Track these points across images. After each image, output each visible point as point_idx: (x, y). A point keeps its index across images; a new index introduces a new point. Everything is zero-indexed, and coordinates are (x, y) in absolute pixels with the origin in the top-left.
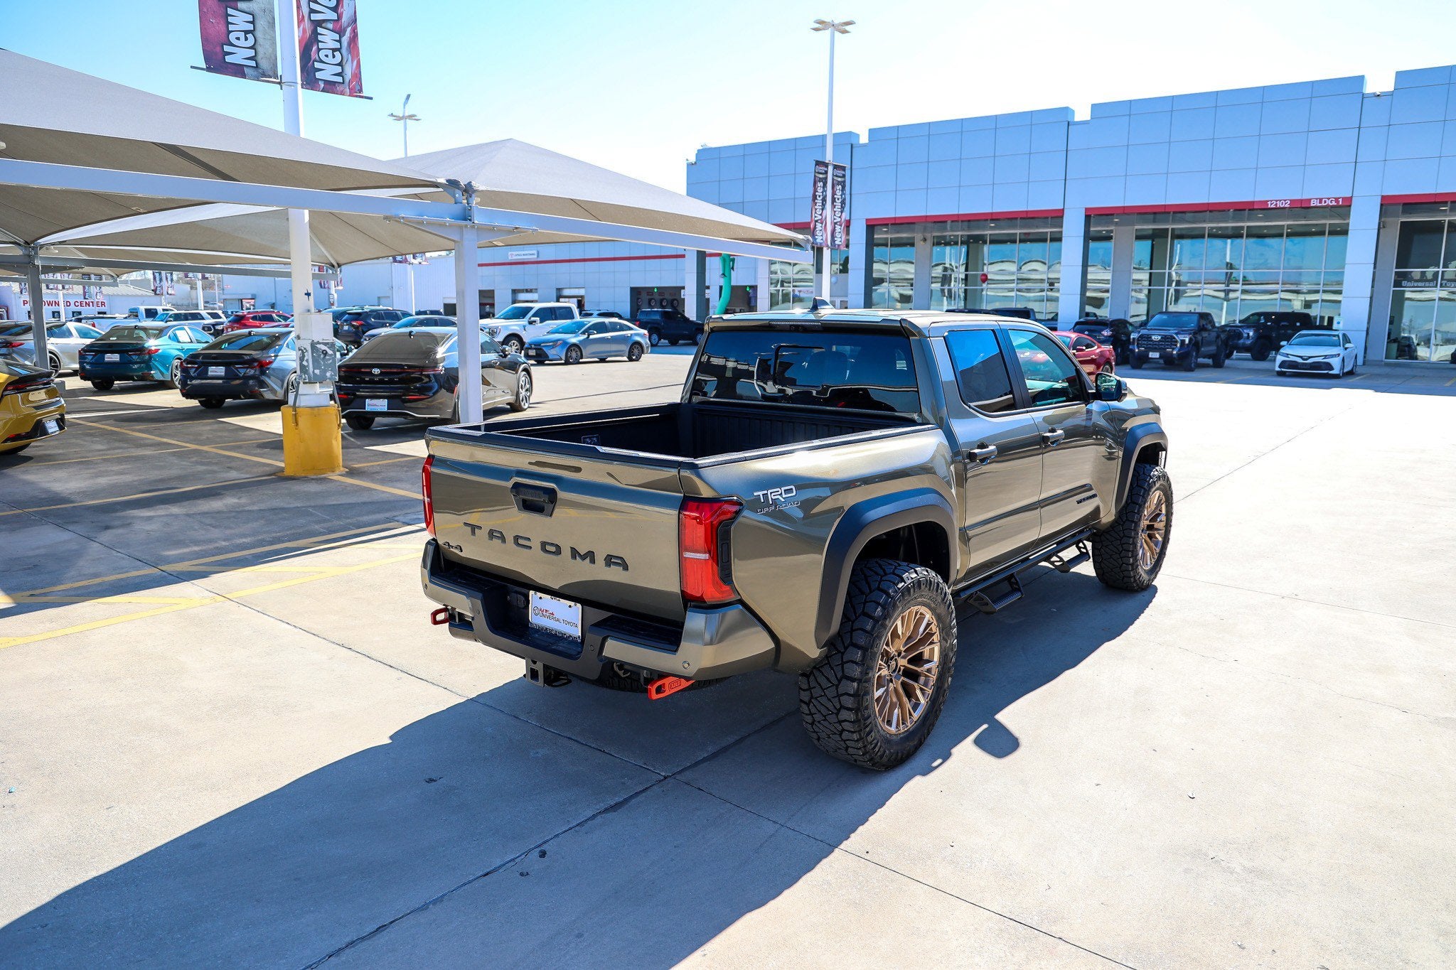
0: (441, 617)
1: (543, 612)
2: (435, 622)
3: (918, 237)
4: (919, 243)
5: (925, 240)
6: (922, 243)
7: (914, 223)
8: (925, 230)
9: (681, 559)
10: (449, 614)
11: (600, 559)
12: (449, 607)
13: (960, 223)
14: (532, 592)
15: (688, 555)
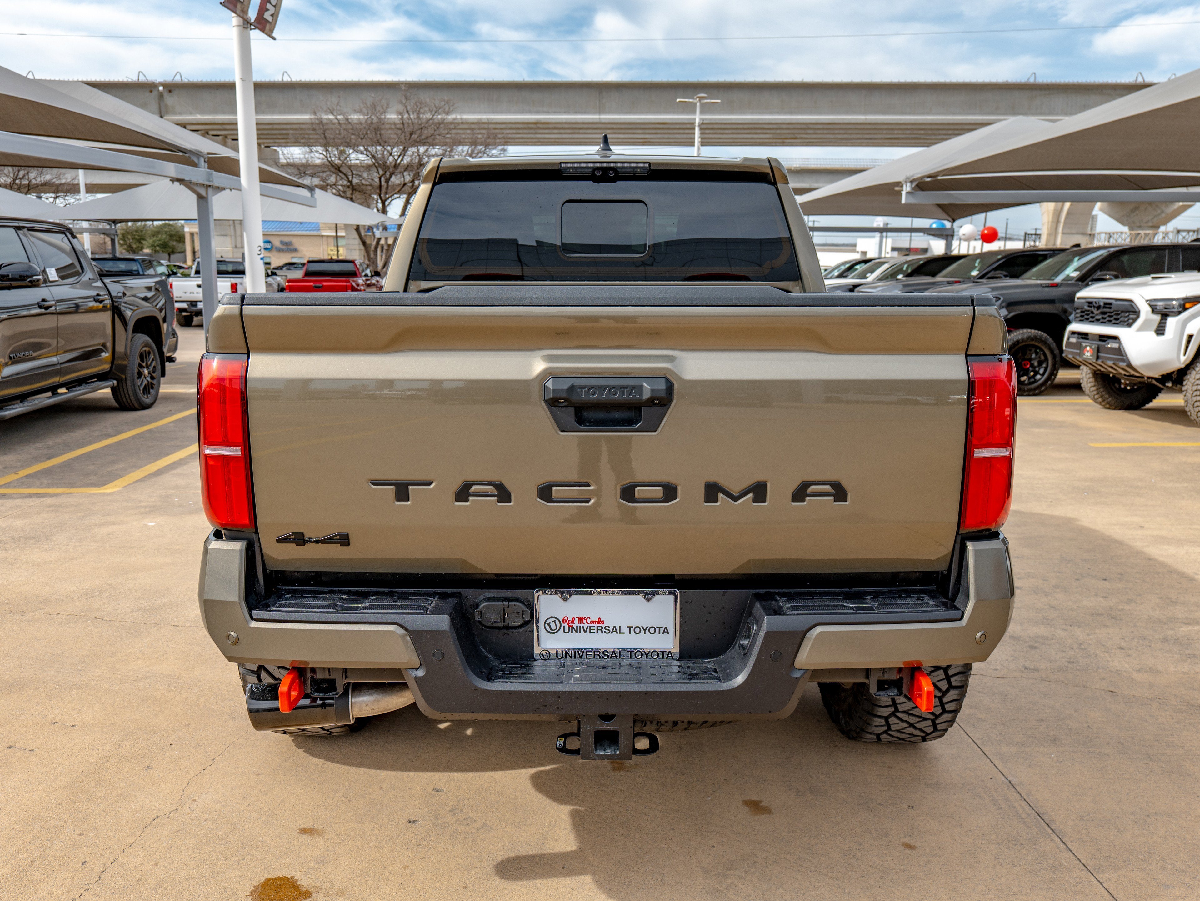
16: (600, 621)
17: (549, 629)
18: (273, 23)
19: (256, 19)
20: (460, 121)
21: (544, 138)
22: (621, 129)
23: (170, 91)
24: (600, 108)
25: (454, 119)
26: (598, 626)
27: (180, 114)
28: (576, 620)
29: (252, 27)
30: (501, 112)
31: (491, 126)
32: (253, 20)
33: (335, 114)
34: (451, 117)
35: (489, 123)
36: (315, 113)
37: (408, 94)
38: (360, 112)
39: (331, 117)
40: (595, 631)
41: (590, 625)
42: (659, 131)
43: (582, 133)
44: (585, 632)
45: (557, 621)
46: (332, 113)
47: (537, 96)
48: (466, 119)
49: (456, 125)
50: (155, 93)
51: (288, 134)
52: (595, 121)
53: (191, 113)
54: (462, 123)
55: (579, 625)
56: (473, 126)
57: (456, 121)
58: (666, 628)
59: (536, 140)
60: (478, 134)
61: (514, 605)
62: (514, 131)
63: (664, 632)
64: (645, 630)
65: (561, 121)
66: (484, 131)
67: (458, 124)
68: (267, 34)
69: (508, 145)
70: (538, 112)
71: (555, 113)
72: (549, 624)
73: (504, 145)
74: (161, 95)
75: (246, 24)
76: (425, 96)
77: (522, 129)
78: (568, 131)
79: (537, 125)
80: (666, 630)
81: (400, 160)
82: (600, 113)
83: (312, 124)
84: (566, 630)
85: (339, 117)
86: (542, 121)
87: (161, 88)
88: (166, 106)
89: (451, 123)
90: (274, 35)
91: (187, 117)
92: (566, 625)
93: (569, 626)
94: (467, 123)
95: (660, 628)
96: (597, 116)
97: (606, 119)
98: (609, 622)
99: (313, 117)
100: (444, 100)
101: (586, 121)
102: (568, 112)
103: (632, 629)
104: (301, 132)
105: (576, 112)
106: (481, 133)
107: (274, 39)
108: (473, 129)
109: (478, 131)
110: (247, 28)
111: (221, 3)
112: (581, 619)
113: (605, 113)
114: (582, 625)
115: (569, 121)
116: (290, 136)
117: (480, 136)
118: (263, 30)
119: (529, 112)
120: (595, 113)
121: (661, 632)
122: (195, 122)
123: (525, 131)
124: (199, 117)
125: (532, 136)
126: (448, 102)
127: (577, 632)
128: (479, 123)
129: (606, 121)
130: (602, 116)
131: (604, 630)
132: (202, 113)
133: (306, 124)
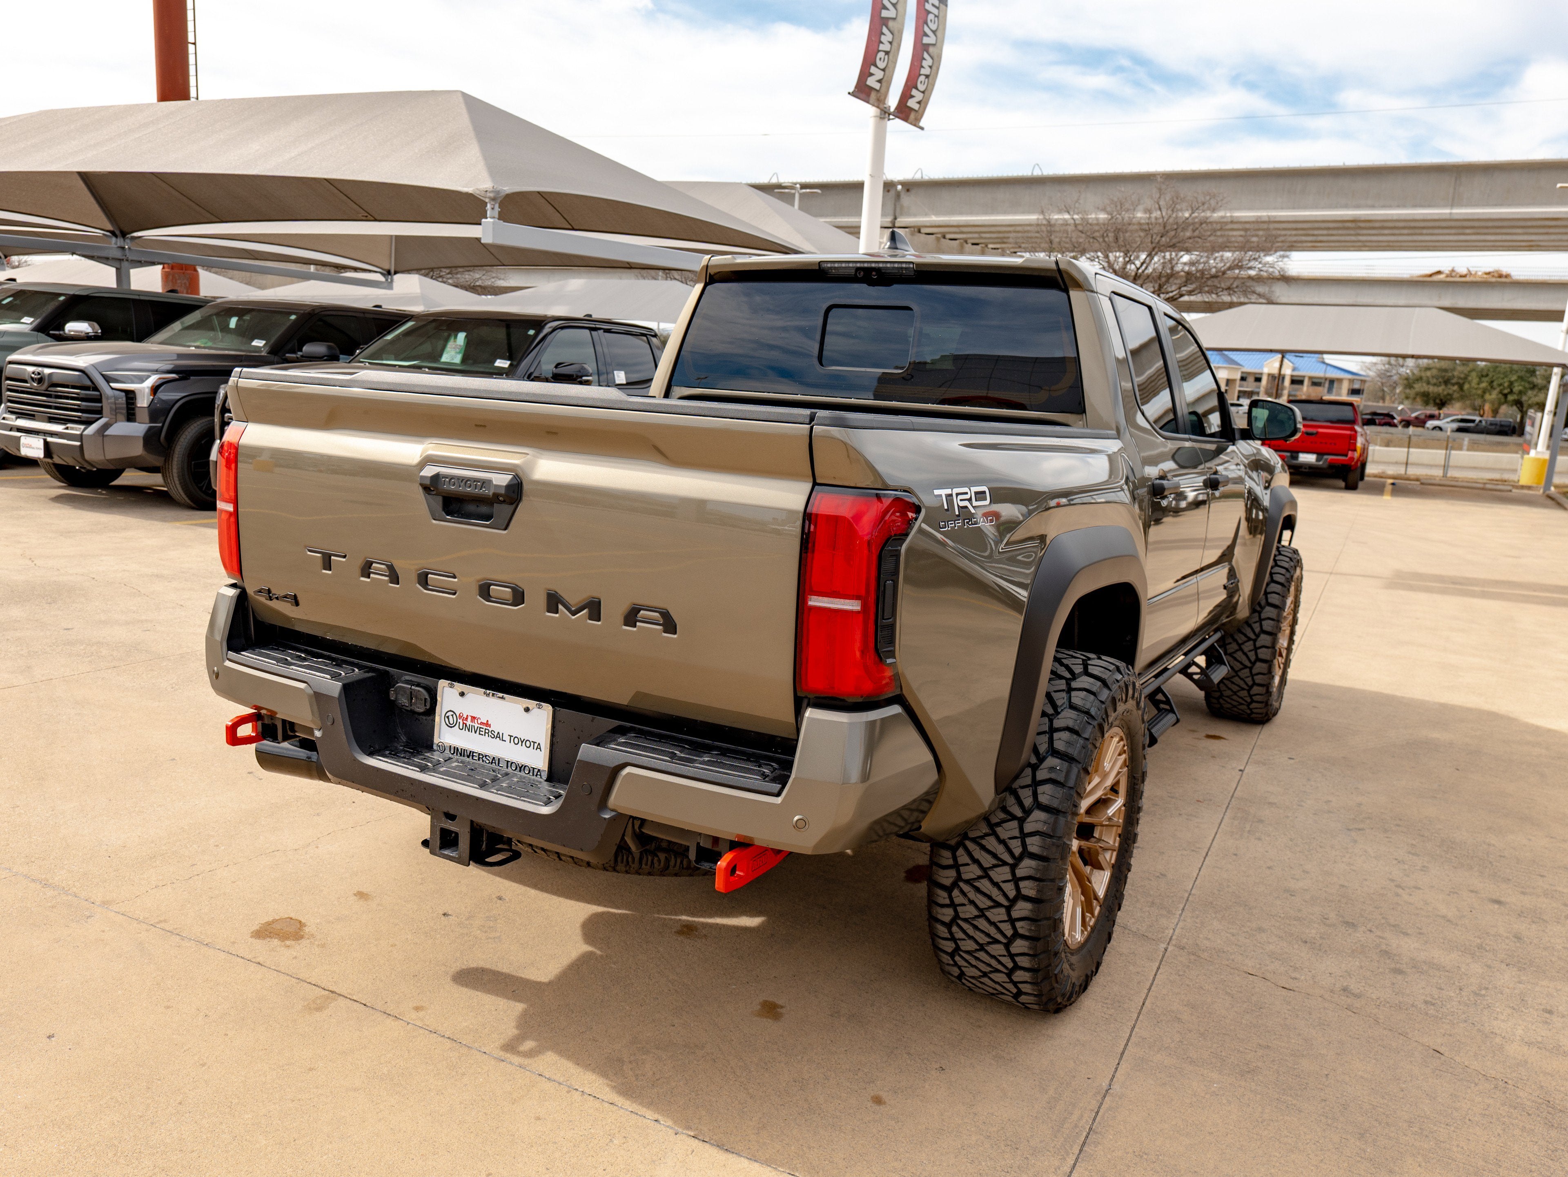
0: (246, 730)
1: (467, 723)
2: (233, 739)
9: (801, 608)
10: (263, 725)
11: (613, 611)
12: (263, 712)
14: (443, 683)
15: (815, 601)
16: (487, 724)
17: (448, 723)
18: (920, 112)
19: (896, 109)
20: (1229, 220)
21: (1370, 241)
22: (1487, 228)
23: (908, 190)
24: (1453, 199)
25: (1223, 217)
26: (484, 729)
27: (915, 215)
28: (469, 718)
29: (891, 117)
30: (1305, 208)
31: (1272, 226)
32: (892, 110)
33: (1072, 213)
34: (1217, 215)
35: (1269, 222)
36: (1042, 212)
37: (1164, 187)
38: (1104, 210)
39: (1067, 216)
40: (483, 733)
41: (480, 726)
42: (1551, 230)
43: (1427, 234)
44: (475, 732)
45: (454, 716)
46: (1069, 212)
47: (1360, 184)
48: (1237, 217)
49: (1223, 225)
50: (892, 192)
51: (1008, 238)
52: (1444, 217)
53: (926, 215)
54: (1232, 222)
55: (471, 724)
56: (1247, 226)
57: (1225, 220)
58: (539, 744)
59: (1359, 244)
60: (1253, 236)
61: (419, 691)
62: (1325, 232)
63: (537, 748)
64: (522, 742)
65: (1390, 218)
66: (1261, 233)
67: (1226, 223)
68: (911, 124)
69: (1290, 250)
70: (1358, 207)
71: (1384, 207)
72: (448, 717)
73: (1285, 250)
74: (898, 195)
75: (885, 114)
76: (1187, 191)
77: (1334, 229)
78: (1406, 231)
79: (1356, 224)
80: (539, 747)
81: (1143, 268)
82: (1452, 206)
83: (1038, 225)
84: (461, 728)
85: (1076, 217)
86: (1363, 219)
87: (899, 187)
88: (902, 207)
89: (1217, 223)
90: (921, 124)
91: (921, 219)
92: (461, 721)
93: (463, 723)
94: (1241, 222)
95: (534, 743)
96: (1447, 211)
97: (1460, 214)
98: (495, 727)
99: (1041, 217)
100: (1210, 194)
101: (1429, 217)
102: (1403, 206)
103: (512, 738)
104: (1026, 235)
105: (1415, 206)
106: (1257, 236)
107: (922, 129)
108: (1246, 230)
109: (1254, 233)
110: (884, 118)
111: (849, 93)
112: (473, 718)
113: (1461, 205)
114: (473, 724)
115: (1402, 218)
116: (1011, 240)
117: (1255, 239)
118: (906, 119)
119: (1346, 207)
120: (1445, 206)
121: (535, 748)
122: (928, 224)
123: (1340, 232)
124: (934, 219)
125: (1353, 238)
126: (1214, 196)
127: (469, 731)
128: (1258, 222)
129: (1461, 217)
130: (1455, 211)
131: (490, 734)
132: (937, 214)
133: (1030, 225)
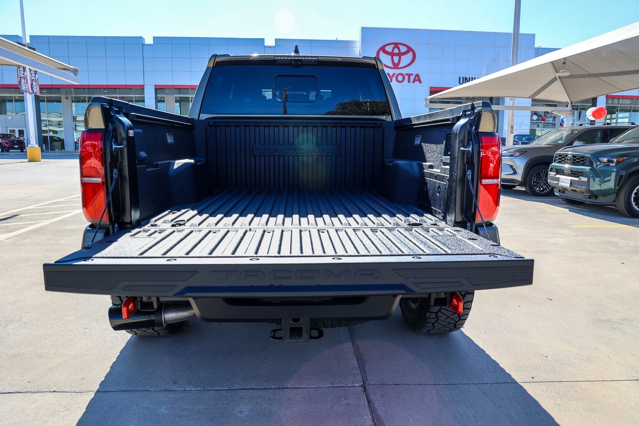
3: (63, 97)
4: (64, 100)
5: (67, 98)
6: (66, 100)
7: (60, 88)
8: (67, 93)
13: (86, 90)
